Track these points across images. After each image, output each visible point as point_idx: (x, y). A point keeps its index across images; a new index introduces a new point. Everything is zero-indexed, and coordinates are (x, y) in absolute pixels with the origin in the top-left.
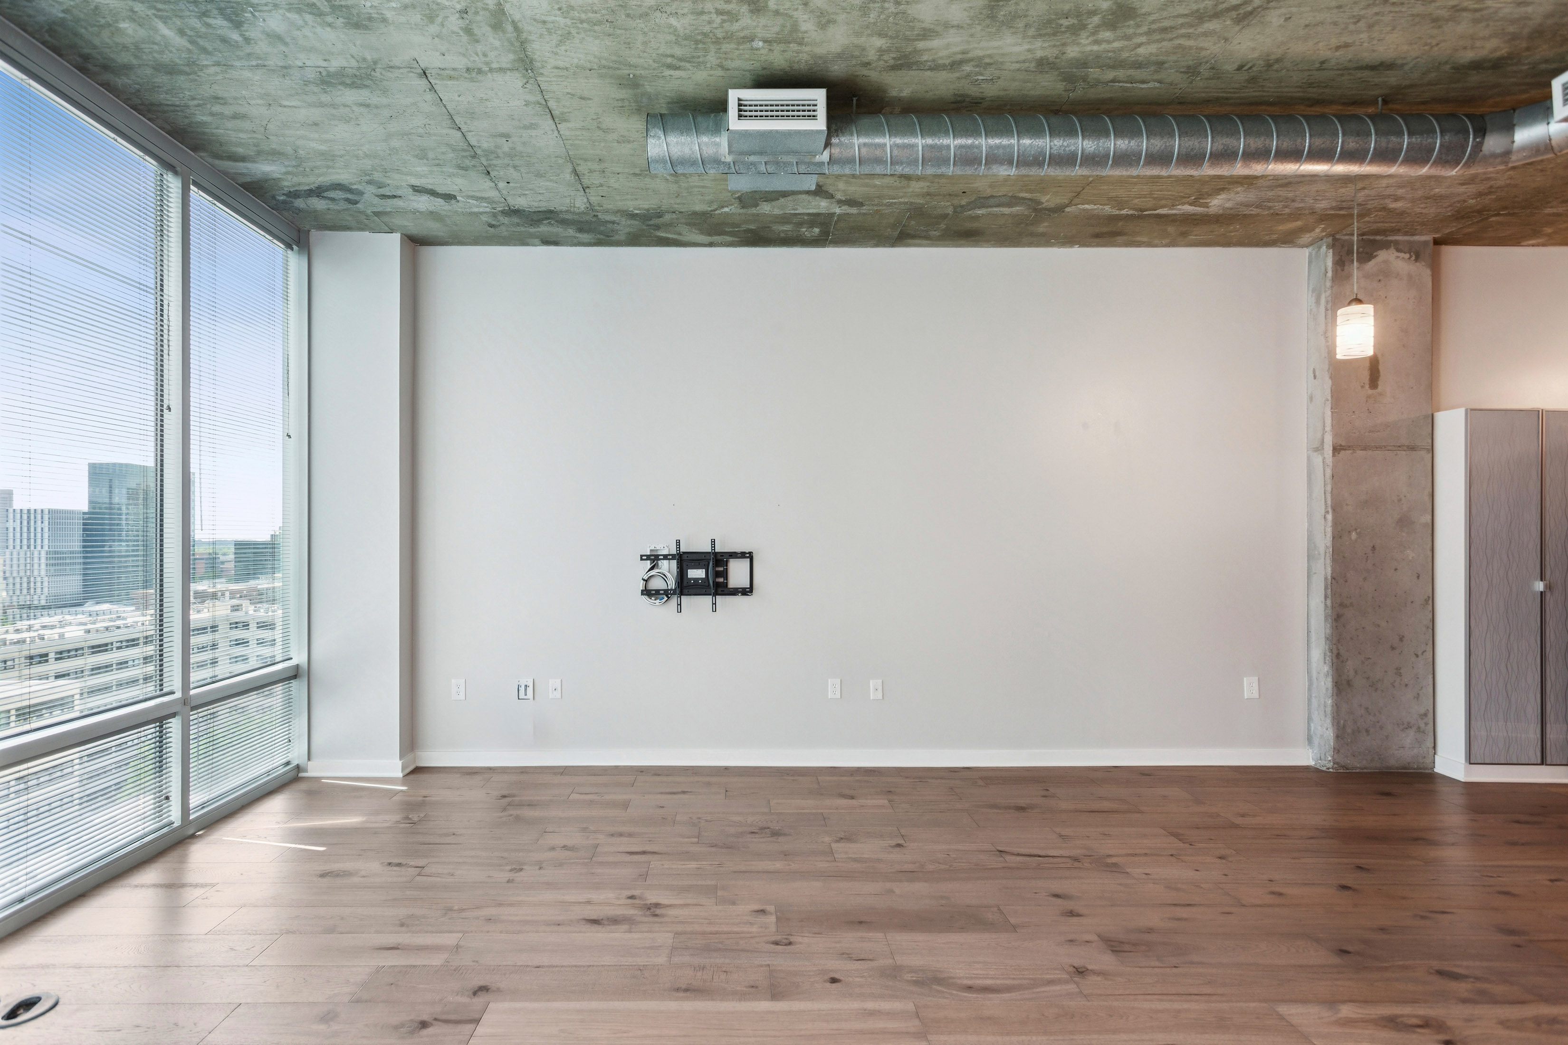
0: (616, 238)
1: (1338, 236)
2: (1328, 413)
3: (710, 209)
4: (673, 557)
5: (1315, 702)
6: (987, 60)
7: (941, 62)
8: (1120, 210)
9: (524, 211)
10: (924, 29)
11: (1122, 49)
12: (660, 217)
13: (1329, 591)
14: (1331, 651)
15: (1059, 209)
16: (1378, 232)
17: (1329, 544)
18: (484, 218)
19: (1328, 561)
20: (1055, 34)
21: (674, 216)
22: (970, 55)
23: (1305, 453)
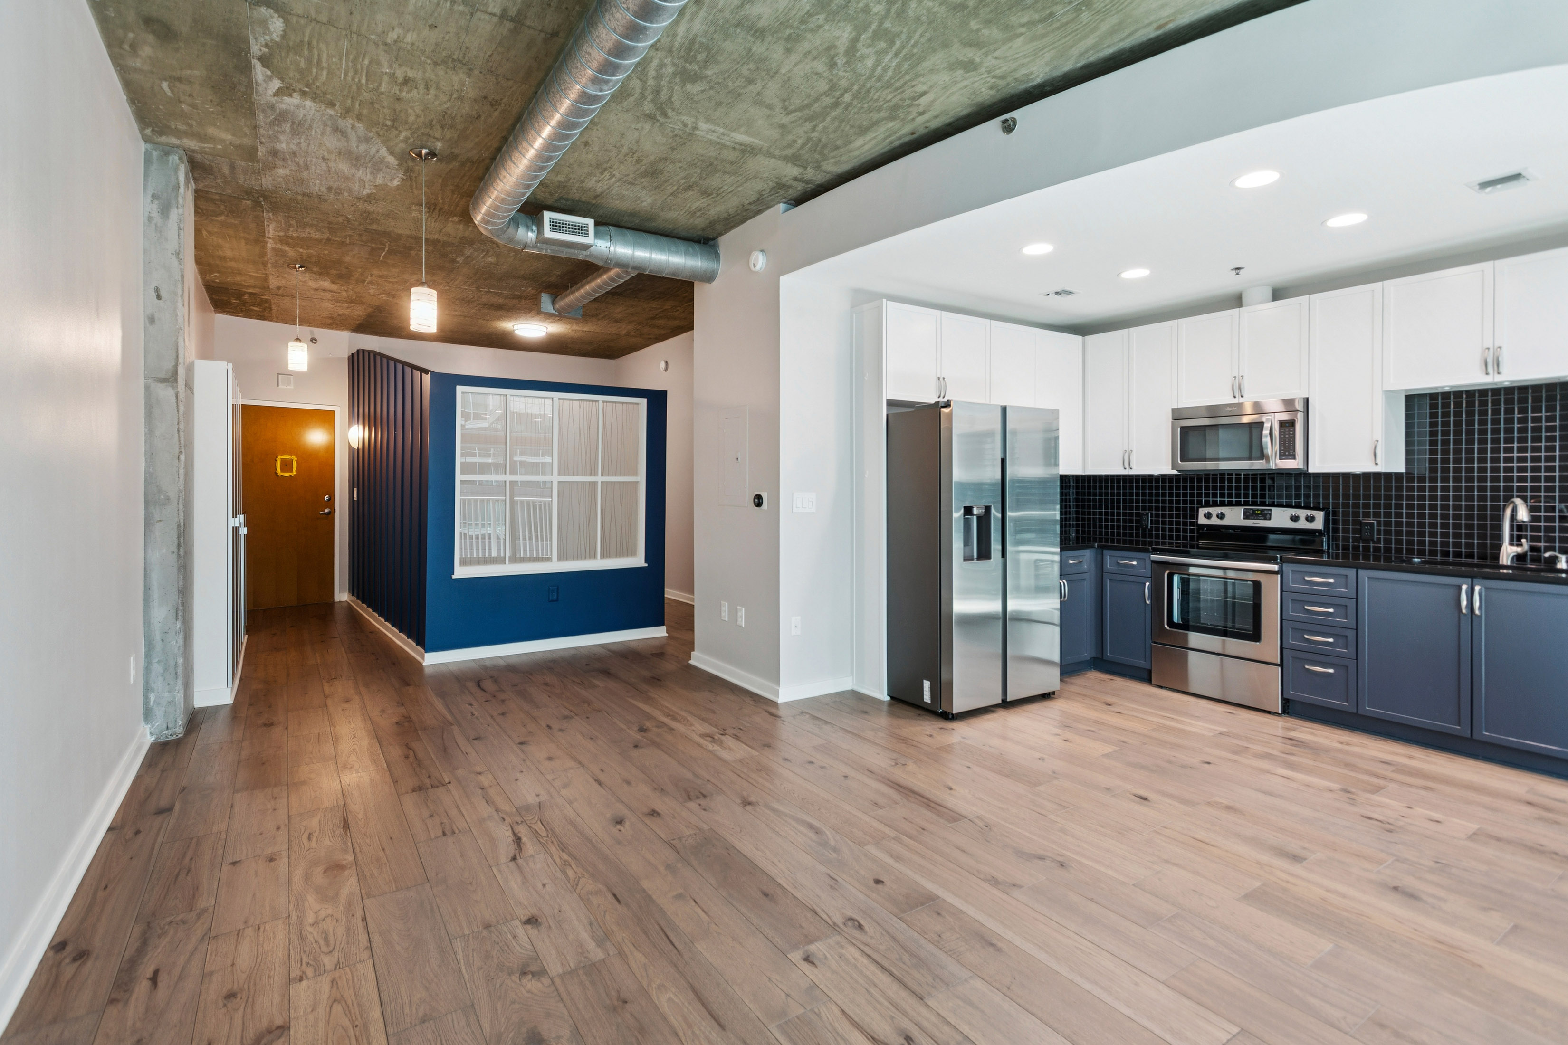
2: (182, 342)
13: (182, 539)
17: (182, 487)
19: (181, 507)
23: (142, 381)
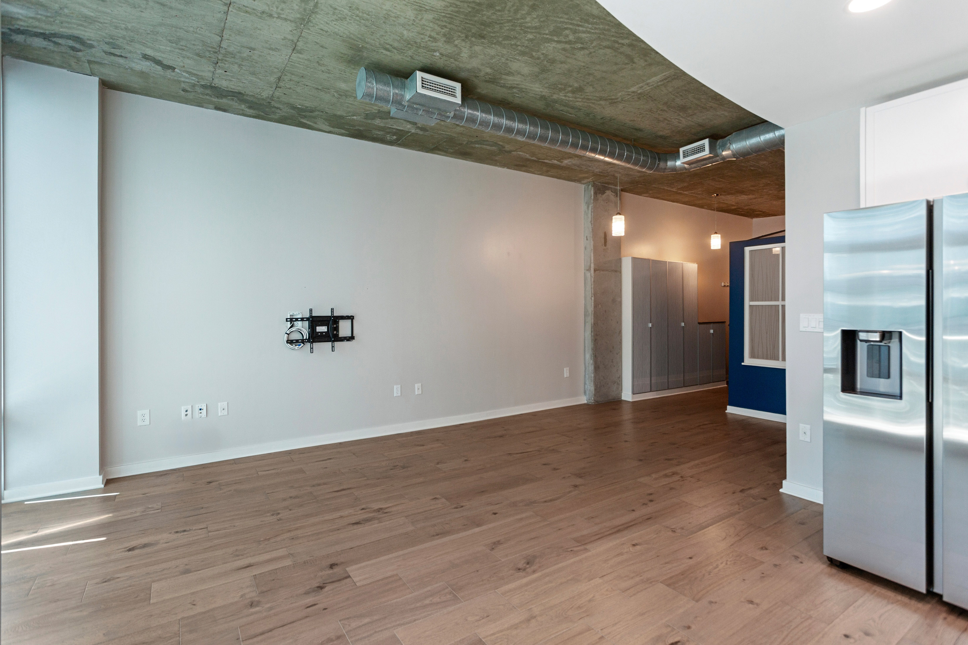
0: (272, 116)
1: (595, 182)
2: (592, 255)
3: (345, 115)
4: (308, 319)
5: (587, 376)
6: (524, 90)
7: (507, 85)
8: (532, 157)
9: (220, 88)
10: (510, 72)
11: (571, 101)
12: (312, 112)
13: (593, 329)
14: (593, 354)
15: (510, 152)
16: (608, 183)
17: (593, 310)
18: (183, 85)
19: (592, 317)
20: (553, 89)
21: (321, 113)
22: (519, 86)
23: (583, 271)
